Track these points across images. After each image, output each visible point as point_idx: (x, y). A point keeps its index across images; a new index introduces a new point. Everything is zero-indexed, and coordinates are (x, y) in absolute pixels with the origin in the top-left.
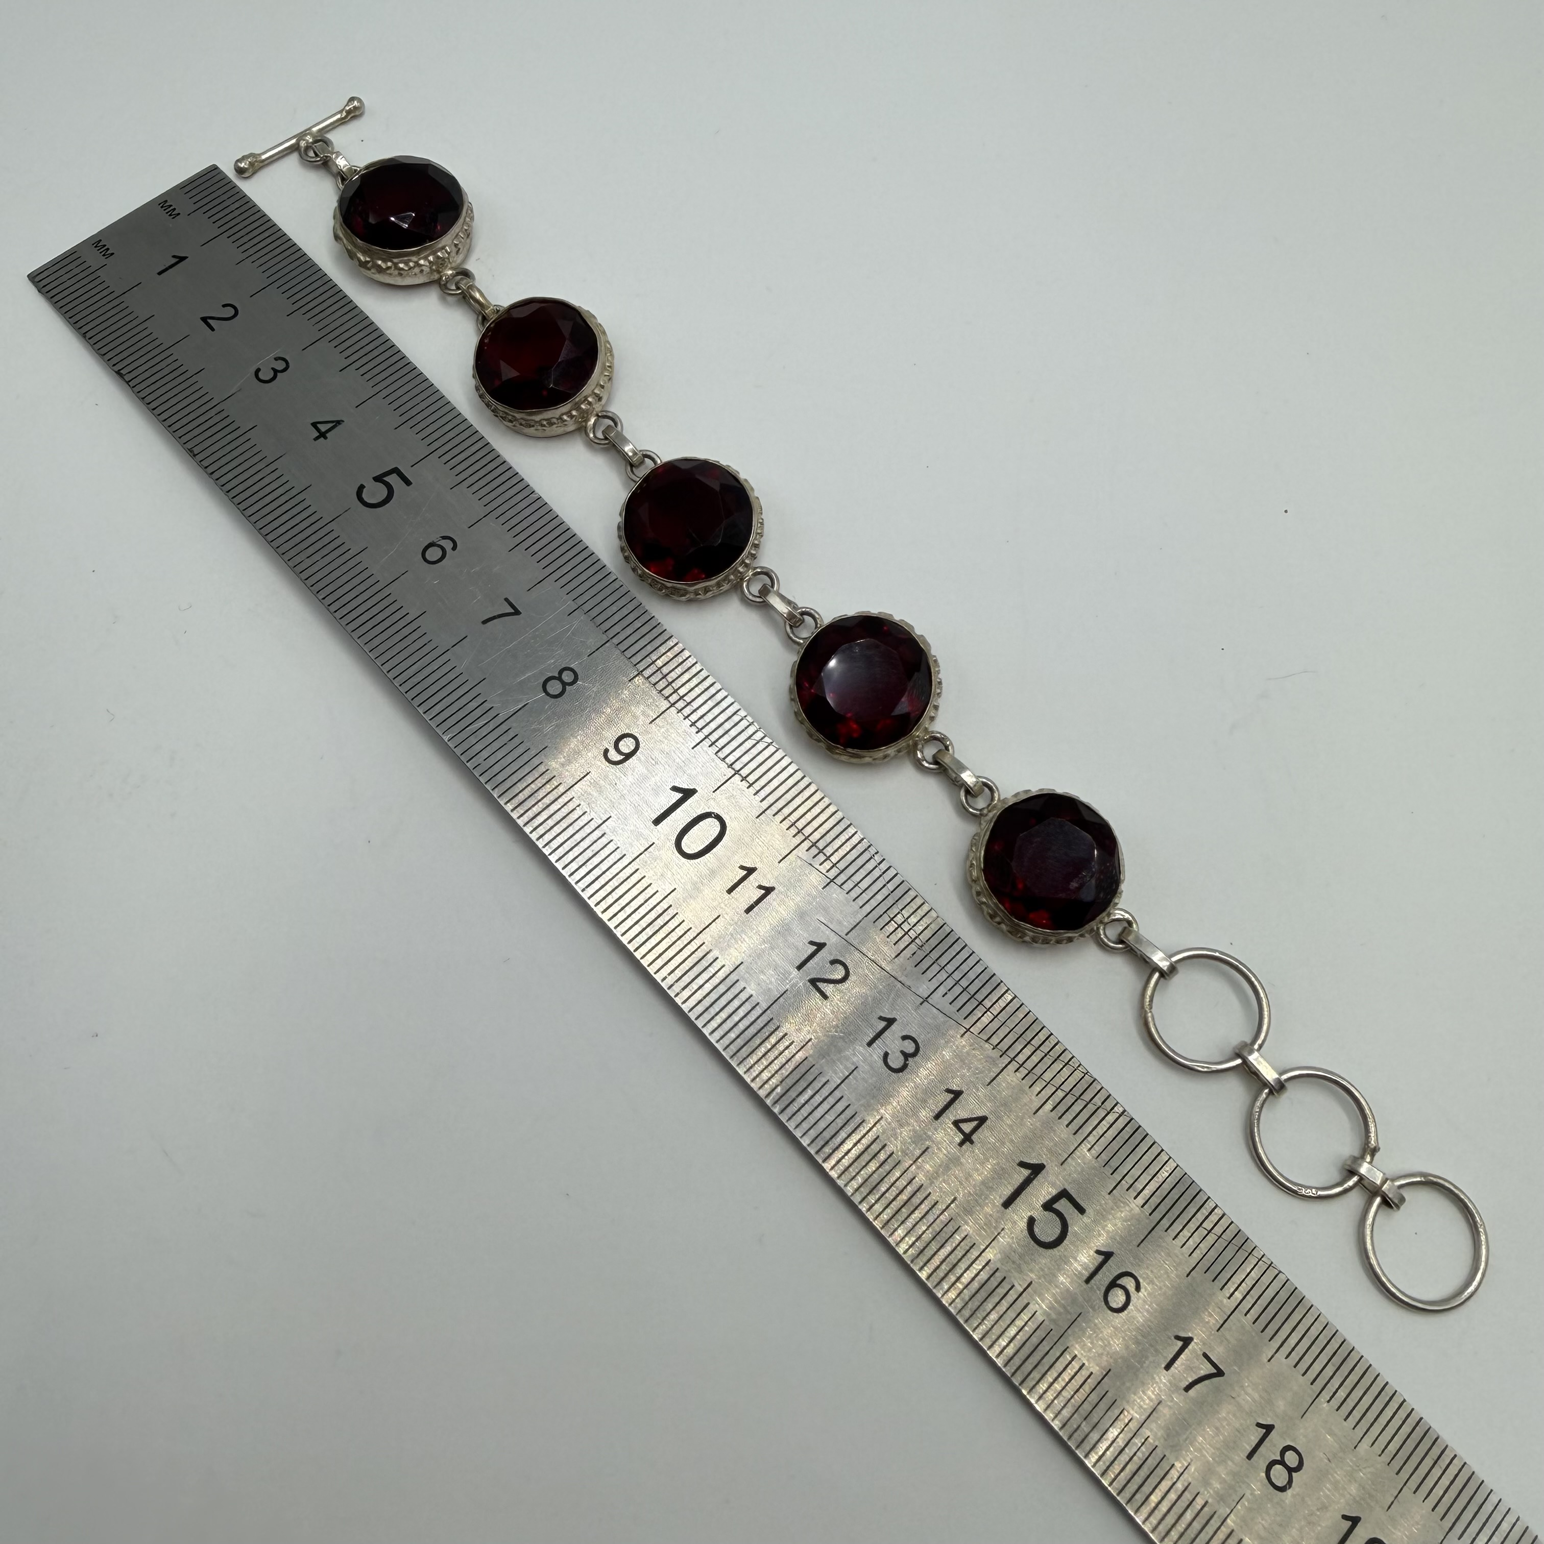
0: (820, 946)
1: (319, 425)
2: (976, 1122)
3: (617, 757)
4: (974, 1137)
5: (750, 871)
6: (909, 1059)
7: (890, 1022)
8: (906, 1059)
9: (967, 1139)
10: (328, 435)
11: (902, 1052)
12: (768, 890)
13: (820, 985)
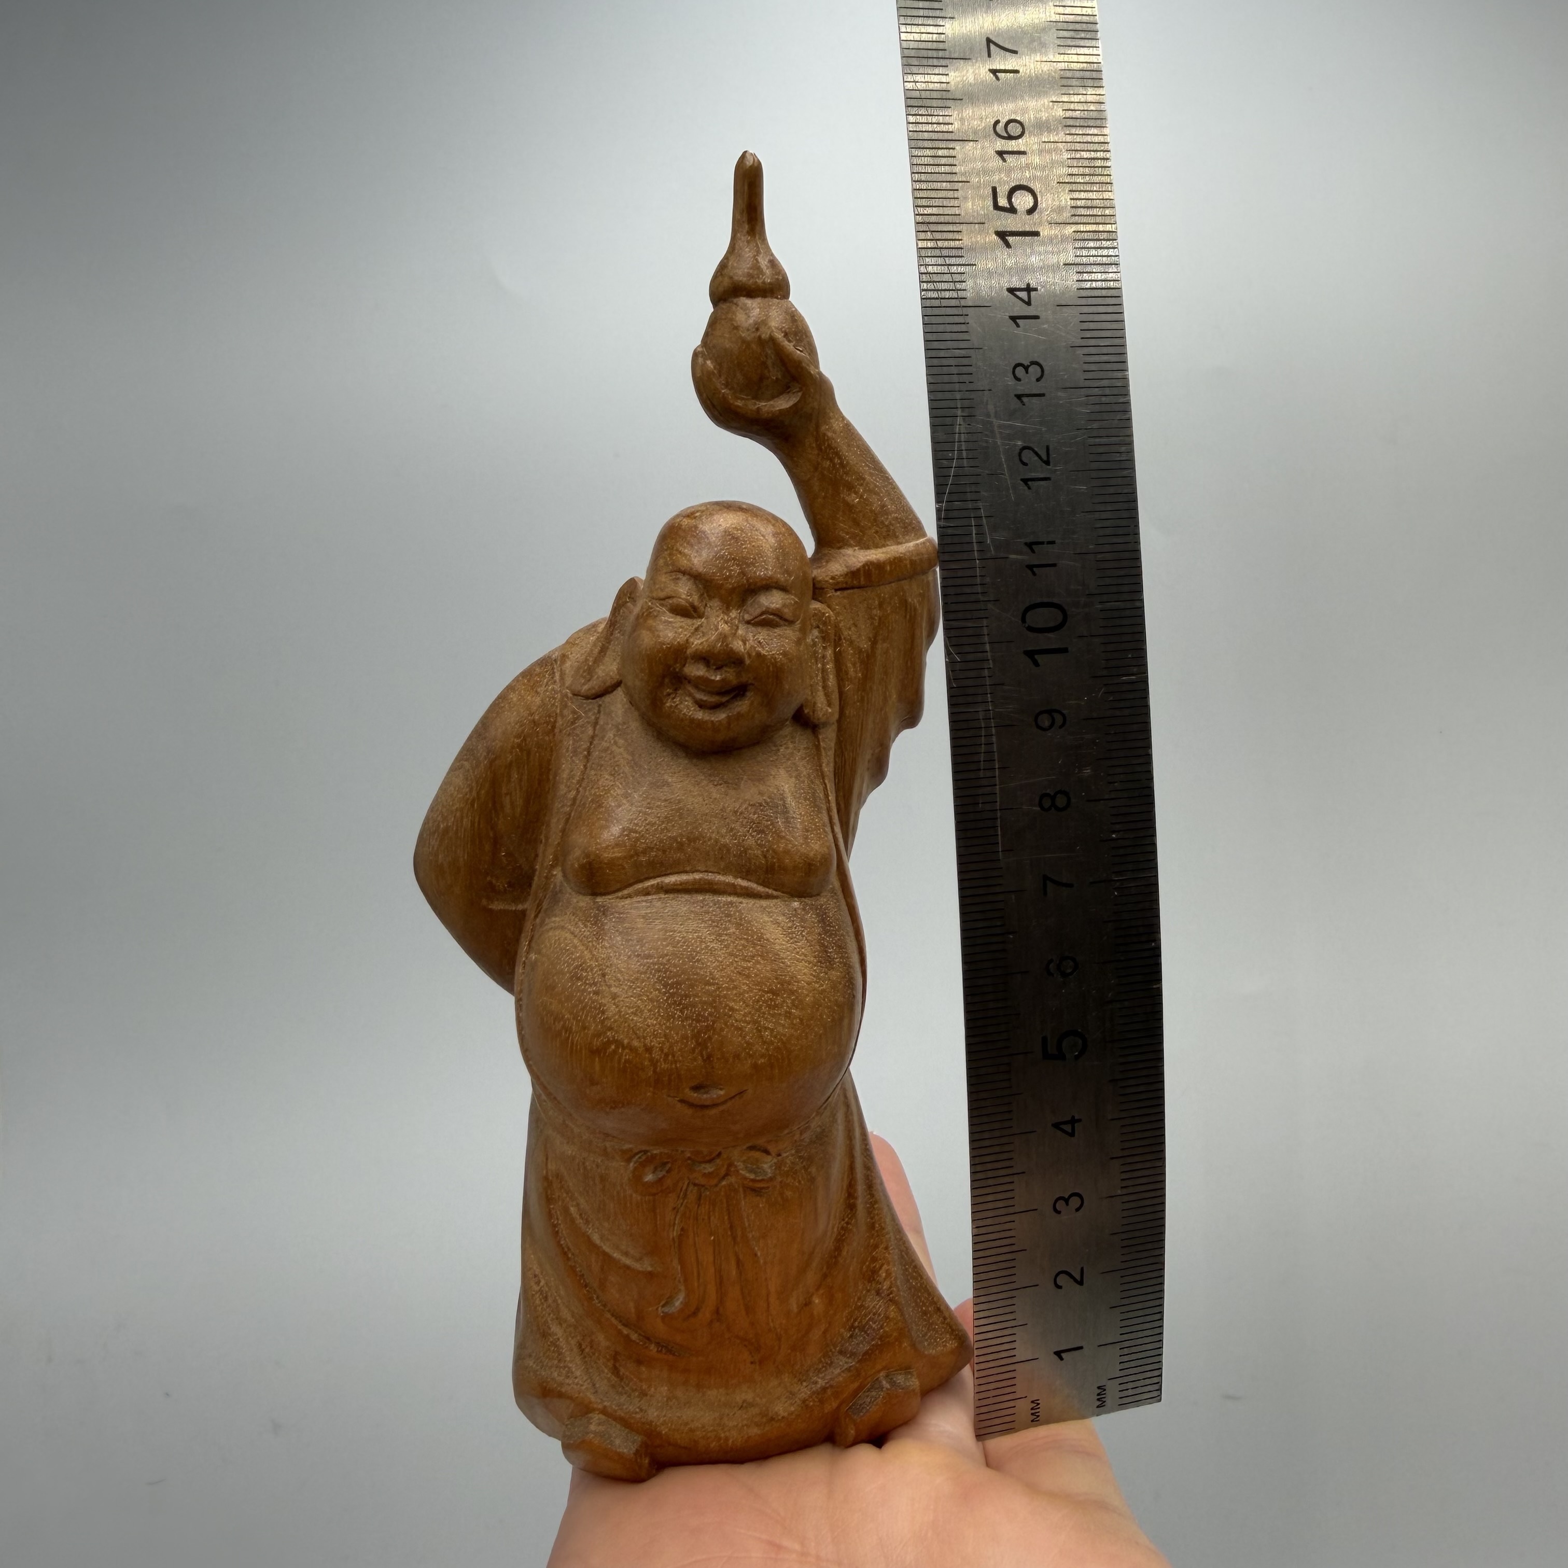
0: (1025, 481)
1: (1070, 1131)
2: (1018, 293)
3: (1057, 716)
4: (1023, 286)
5: (1031, 567)
6: (1026, 365)
7: (1019, 397)
8: (1028, 366)
9: (1029, 289)
10: (1070, 1119)
11: (1027, 372)
12: (1030, 545)
13: (1044, 457)
